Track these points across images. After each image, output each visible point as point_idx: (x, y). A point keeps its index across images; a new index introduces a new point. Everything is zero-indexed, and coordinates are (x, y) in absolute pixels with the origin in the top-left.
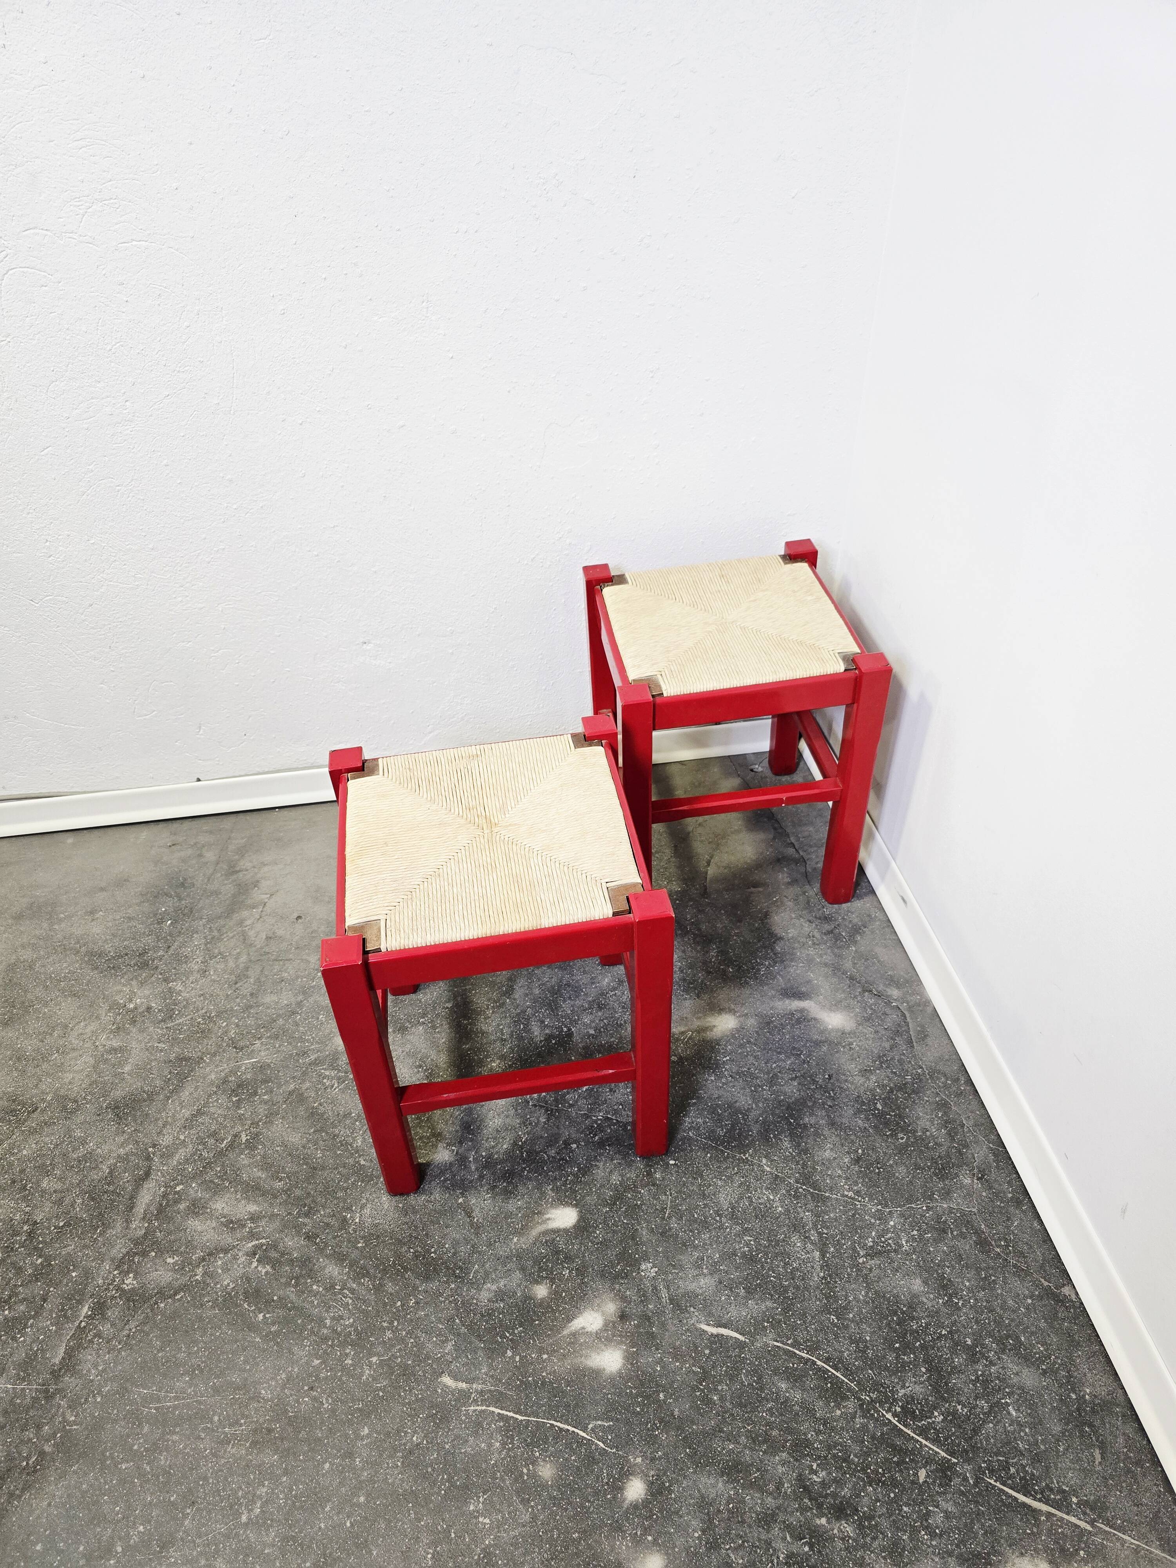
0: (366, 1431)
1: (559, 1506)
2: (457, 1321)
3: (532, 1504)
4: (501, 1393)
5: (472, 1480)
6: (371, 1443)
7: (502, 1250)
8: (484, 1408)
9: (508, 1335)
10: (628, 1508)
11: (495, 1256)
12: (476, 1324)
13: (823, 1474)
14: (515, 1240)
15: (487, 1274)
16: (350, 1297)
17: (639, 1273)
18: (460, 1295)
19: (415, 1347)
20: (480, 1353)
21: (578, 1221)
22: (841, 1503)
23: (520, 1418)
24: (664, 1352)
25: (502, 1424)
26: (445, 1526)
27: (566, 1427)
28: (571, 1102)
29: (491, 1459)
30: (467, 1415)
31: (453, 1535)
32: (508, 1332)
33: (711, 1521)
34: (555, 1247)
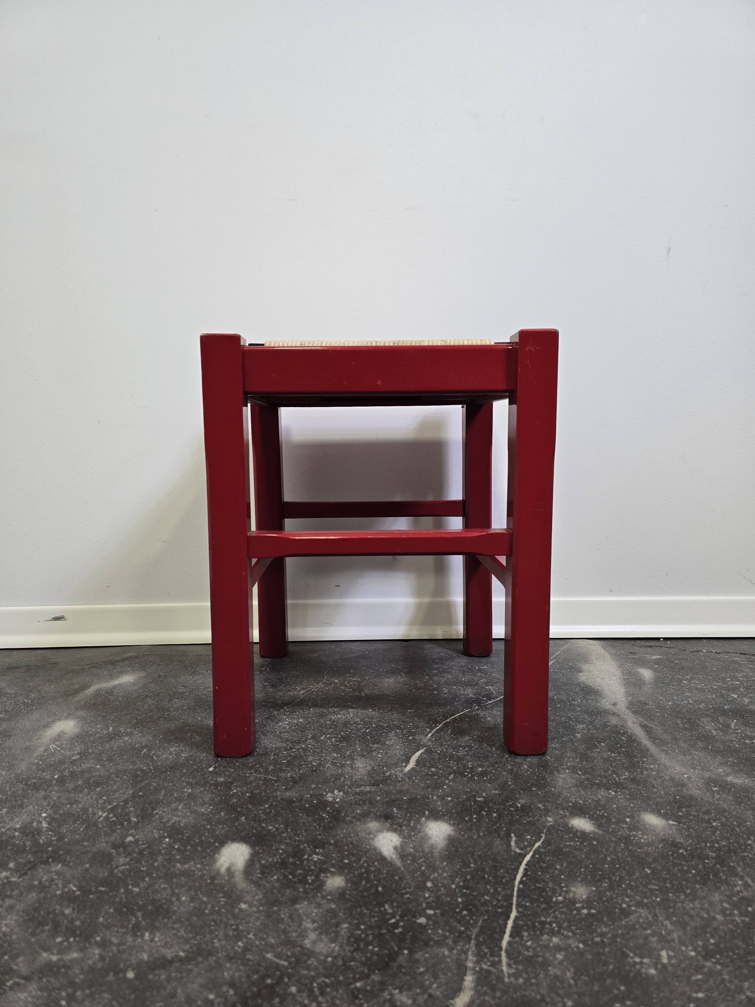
1: (620, 882)
4: (482, 931)
5: (613, 970)
7: (254, 922)
8: (503, 954)
9: (393, 921)
10: (603, 831)
12: (368, 959)
14: (243, 906)
15: (289, 943)
18: (313, 979)
20: (418, 955)
23: (514, 914)
25: (526, 934)
27: (521, 870)
28: (54, 839)
29: (578, 947)
30: (516, 976)
31: (700, 995)
32: (390, 919)
33: (597, 784)
34: (274, 865)
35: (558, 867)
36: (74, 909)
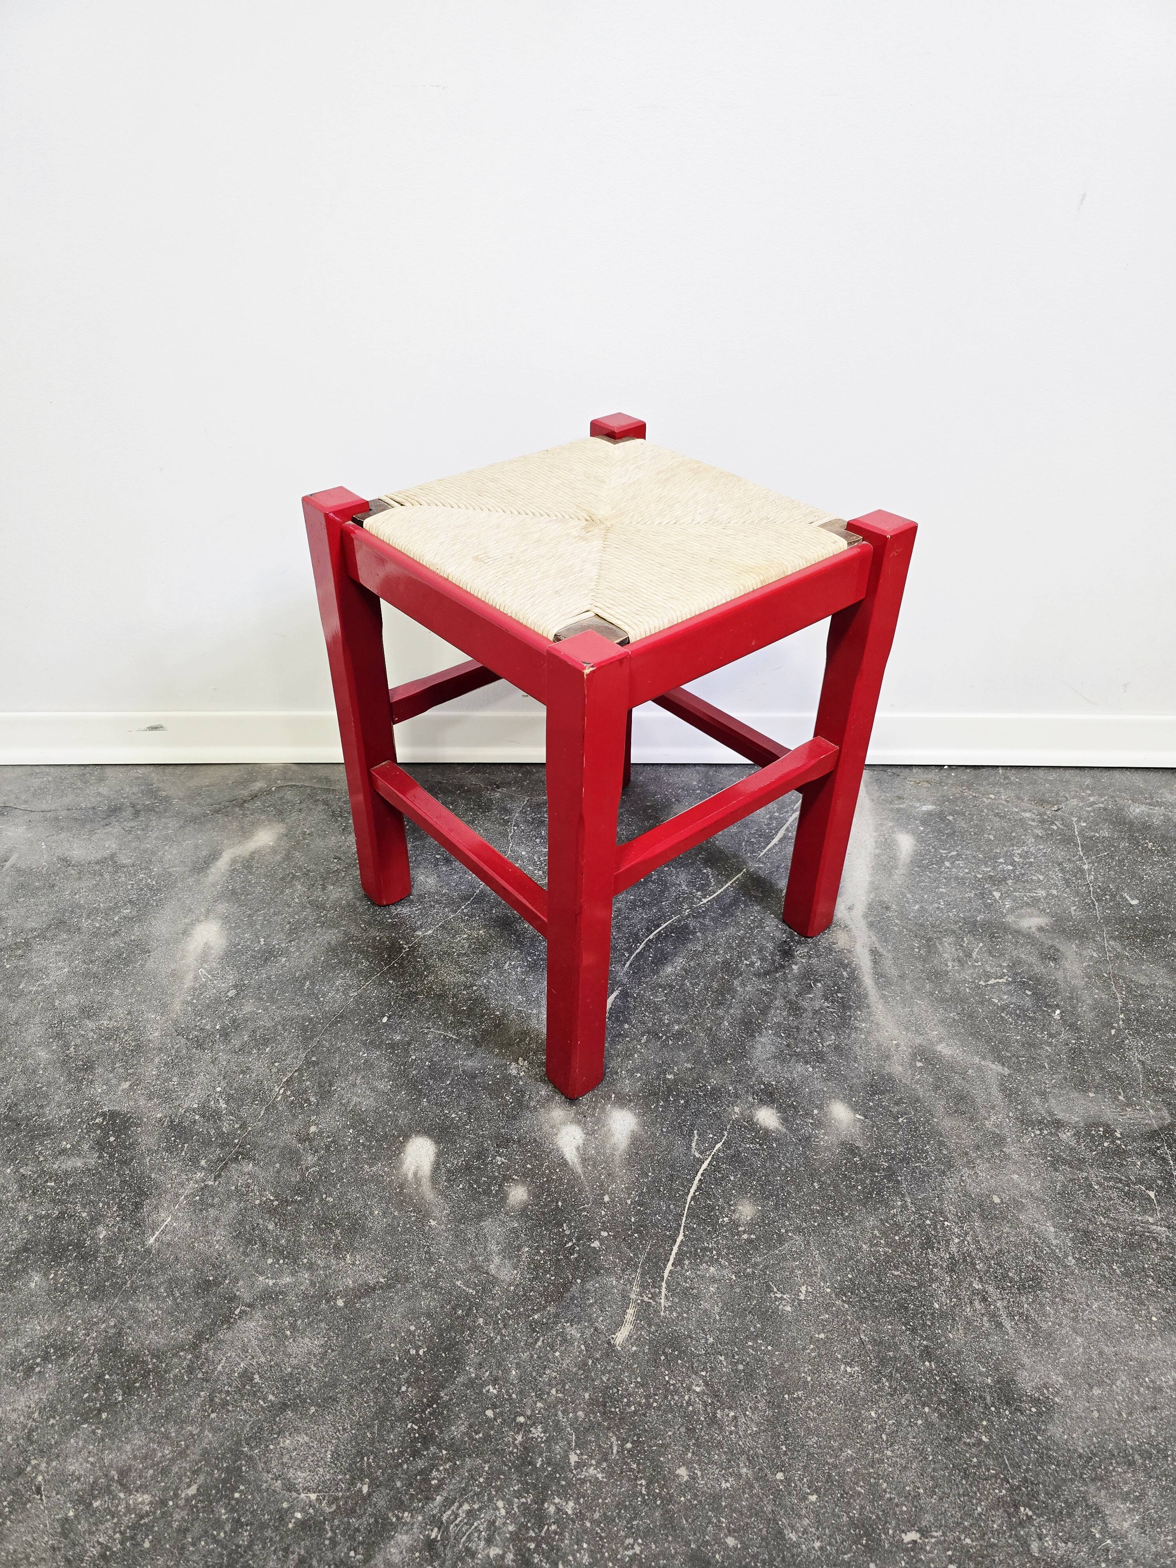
0: (682, 1472)
1: (786, 1200)
2: (536, 1317)
3: (783, 1231)
4: (648, 1259)
5: (755, 1306)
6: (699, 1462)
7: (444, 1243)
8: (664, 1284)
9: (570, 1244)
10: (787, 1128)
11: (450, 1253)
12: (545, 1289)
13: (754, 958)
14: (433, 1223)
15: (476, 1268)
16: (458, 1508)
17: (520, 1078)
18: (498, 1310)
19: (564, 1387)
20: (589, 1286)
21: (430, 1136)
22: (779, 951)
23: (680, 1238)
24: (621, 1067)
25: (687, 1262)
26: (812, 1346)
27: (696, 1182)
28: (237, 1126)
29: (730, 1279)
30: (670, 1309)
31: (822, 1336)
32: (567, 1242)
33: (797, 1055)
34: (458, 1169)
35: (732, 1178)
36: (276, 1224)
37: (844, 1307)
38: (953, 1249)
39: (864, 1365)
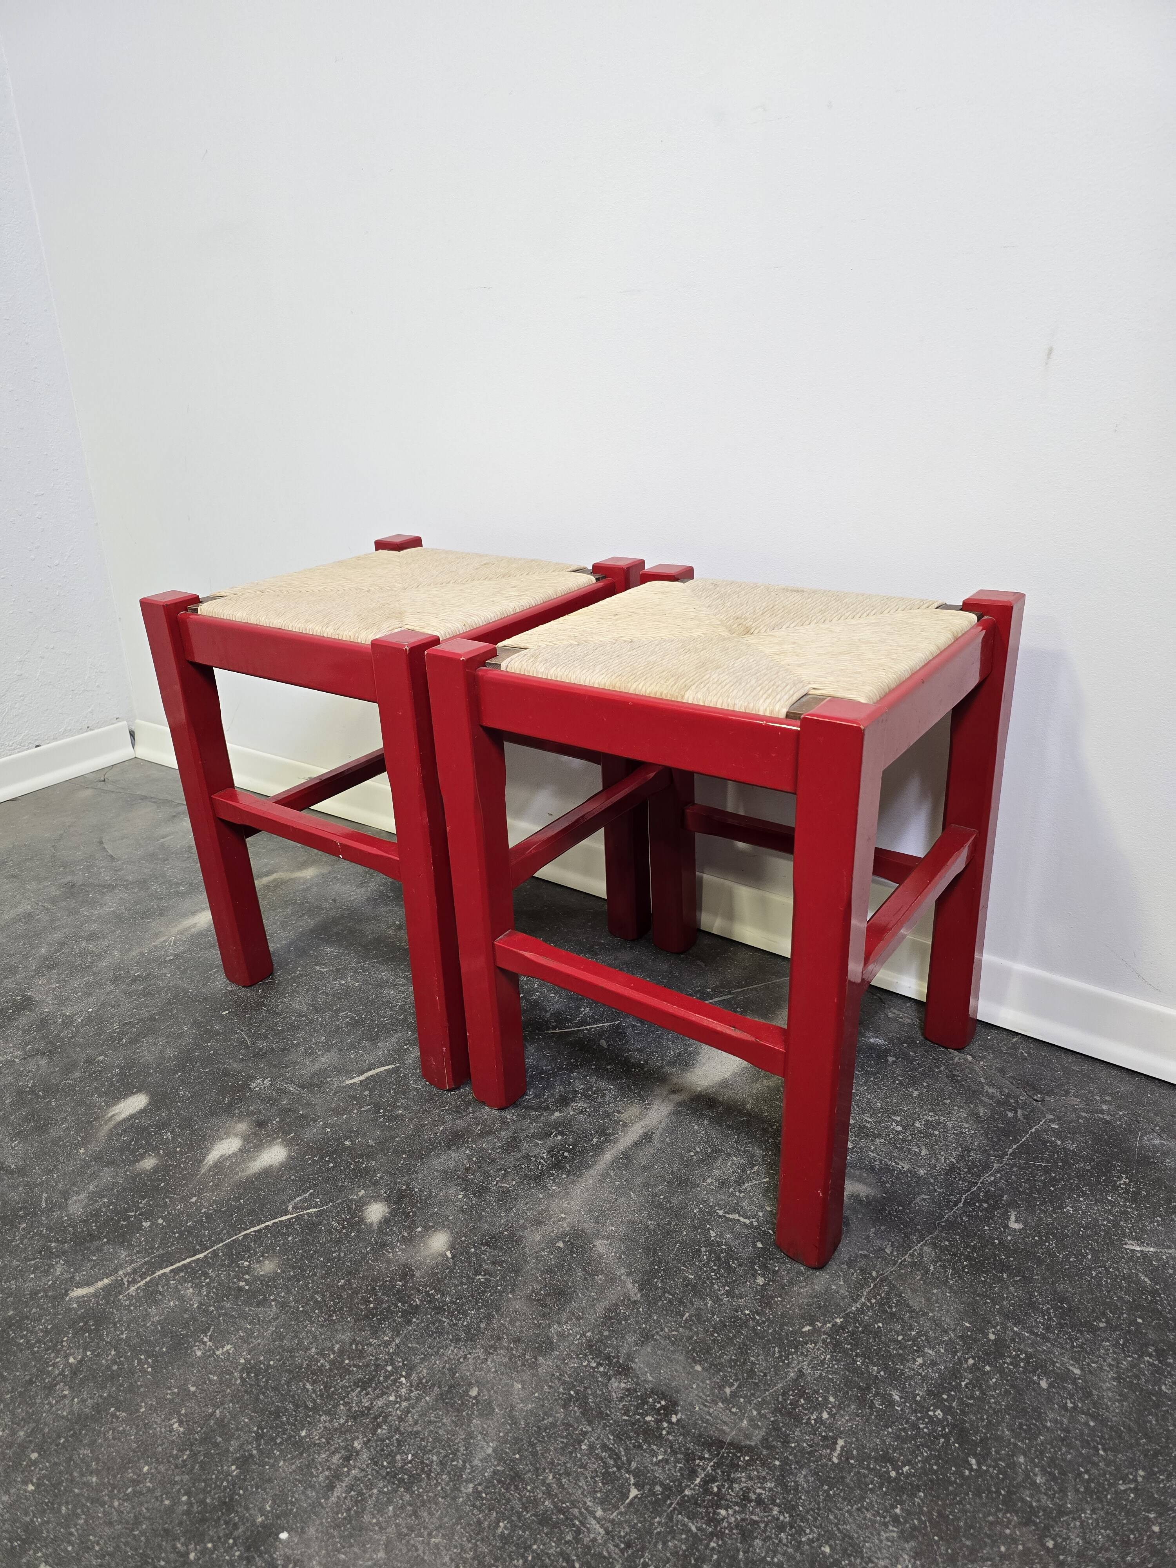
1: (304, 1278)
2: (53, 1245)
3: (272, 1298)
4: (161, 1256)
5: (181, 1334)
7: (71, 1166)
8: (148, 1279)
9: (133, 1214)
10: (380, 1228)
11: (65, 1175)
12: (81, 1231)
14: (82, 1150)
15: (65, 1193)
17: (252, 1091)
18: (41, 1225)
20: (107, 1247)
21: (152, 1098)
23: (202, 1256)
24: (324, 1118)
25: (183, 1274)
26: (176, 1390)
27: (263, 1225)
29: (192, 1305)
30: (129, 1297)
31: (193, 1389)
32: (132, 1211)
34: (139, 1127)
35: (290, 1238)
37: (236, 1380)
38: (380, 1403)
39: (190, 1431)
